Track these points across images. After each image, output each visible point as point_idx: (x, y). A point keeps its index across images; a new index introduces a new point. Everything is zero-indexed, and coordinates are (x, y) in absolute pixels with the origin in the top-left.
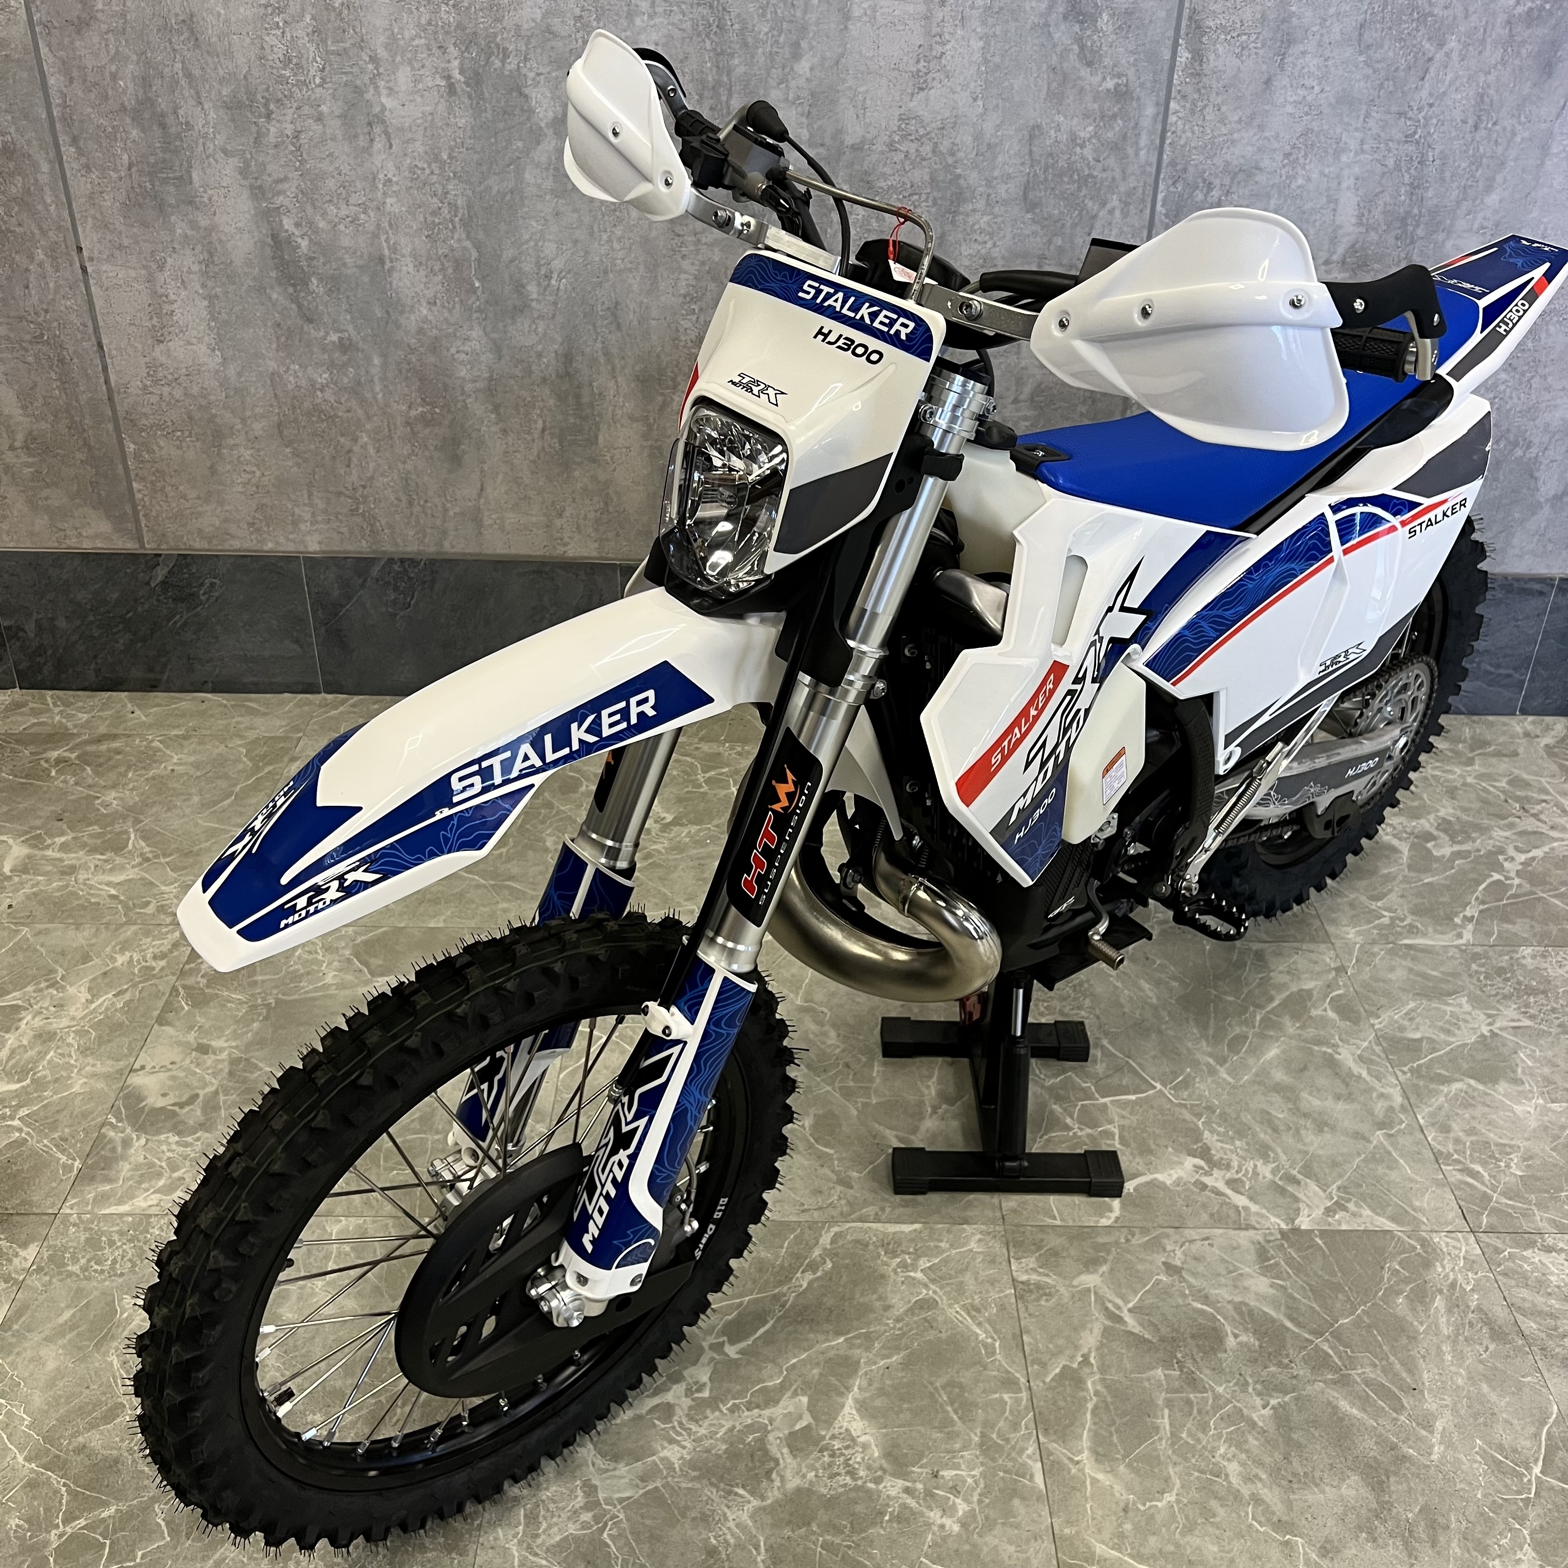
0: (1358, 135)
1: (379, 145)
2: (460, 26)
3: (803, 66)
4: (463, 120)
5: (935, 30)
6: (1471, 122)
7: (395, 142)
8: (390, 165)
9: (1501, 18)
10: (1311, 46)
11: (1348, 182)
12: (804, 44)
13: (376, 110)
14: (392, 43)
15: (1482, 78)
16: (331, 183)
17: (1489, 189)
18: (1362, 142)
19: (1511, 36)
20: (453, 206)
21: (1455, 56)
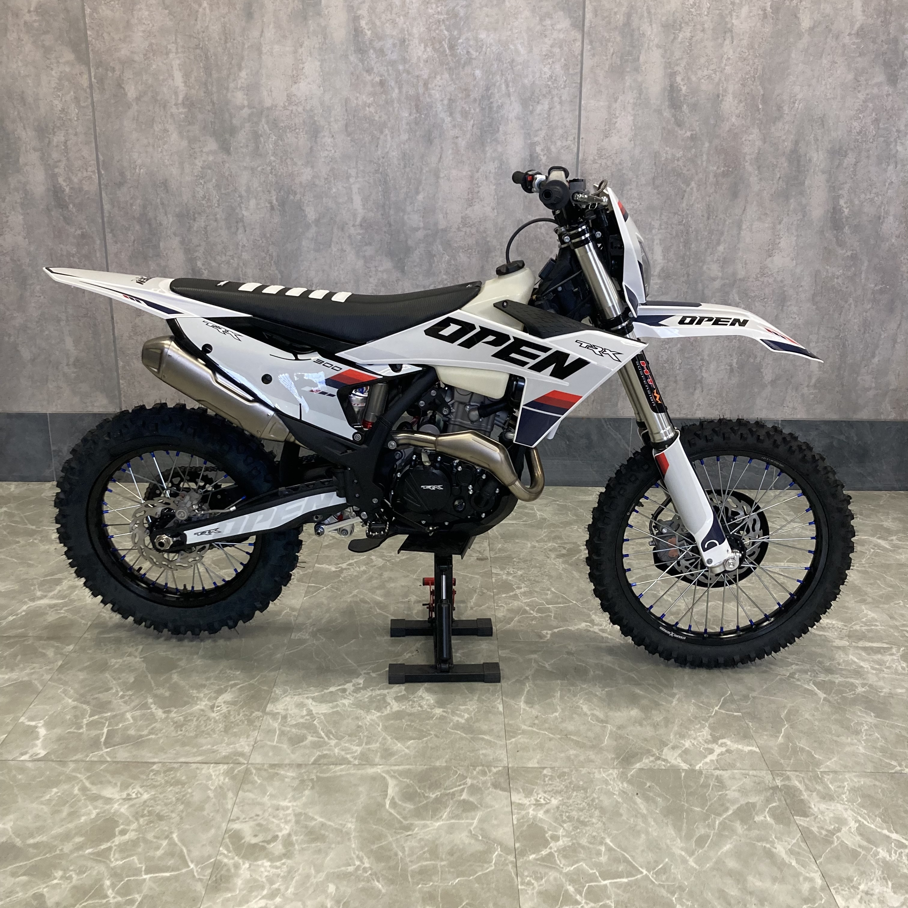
0: (658, 222)
1: (241, 230)
2: (277, 183)
3: (420, 197)
4: (277, 219)
5: (475, 182)
6: (706, 215)
7: (247, 229)
8: (245, 239)
9: (711, 176)
10: (634, 185)
11: (657, 241)
12: (421, 189)
13: (240, 216)
14: (248, 190)
15: (708, 199)
16: (220, 247)
17: (718, 243)
18: (660, 225)
19: (717, 181)
20: (271, 256)
21: (695, 189)
